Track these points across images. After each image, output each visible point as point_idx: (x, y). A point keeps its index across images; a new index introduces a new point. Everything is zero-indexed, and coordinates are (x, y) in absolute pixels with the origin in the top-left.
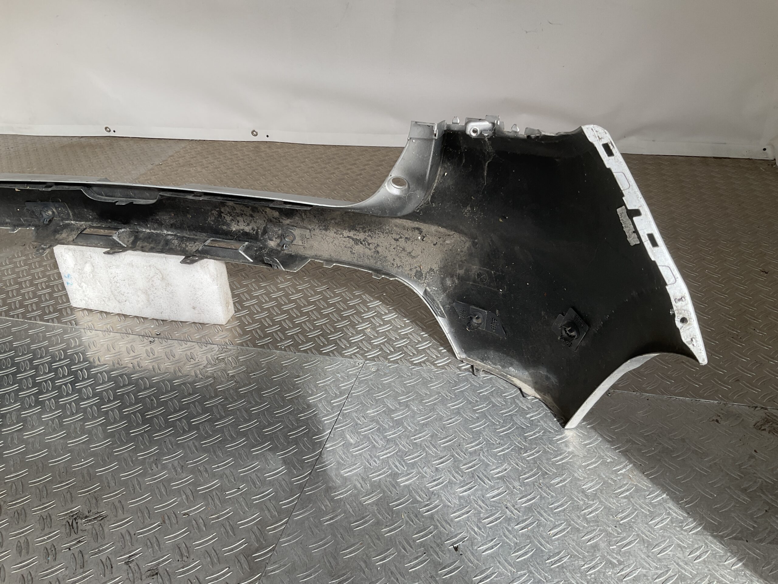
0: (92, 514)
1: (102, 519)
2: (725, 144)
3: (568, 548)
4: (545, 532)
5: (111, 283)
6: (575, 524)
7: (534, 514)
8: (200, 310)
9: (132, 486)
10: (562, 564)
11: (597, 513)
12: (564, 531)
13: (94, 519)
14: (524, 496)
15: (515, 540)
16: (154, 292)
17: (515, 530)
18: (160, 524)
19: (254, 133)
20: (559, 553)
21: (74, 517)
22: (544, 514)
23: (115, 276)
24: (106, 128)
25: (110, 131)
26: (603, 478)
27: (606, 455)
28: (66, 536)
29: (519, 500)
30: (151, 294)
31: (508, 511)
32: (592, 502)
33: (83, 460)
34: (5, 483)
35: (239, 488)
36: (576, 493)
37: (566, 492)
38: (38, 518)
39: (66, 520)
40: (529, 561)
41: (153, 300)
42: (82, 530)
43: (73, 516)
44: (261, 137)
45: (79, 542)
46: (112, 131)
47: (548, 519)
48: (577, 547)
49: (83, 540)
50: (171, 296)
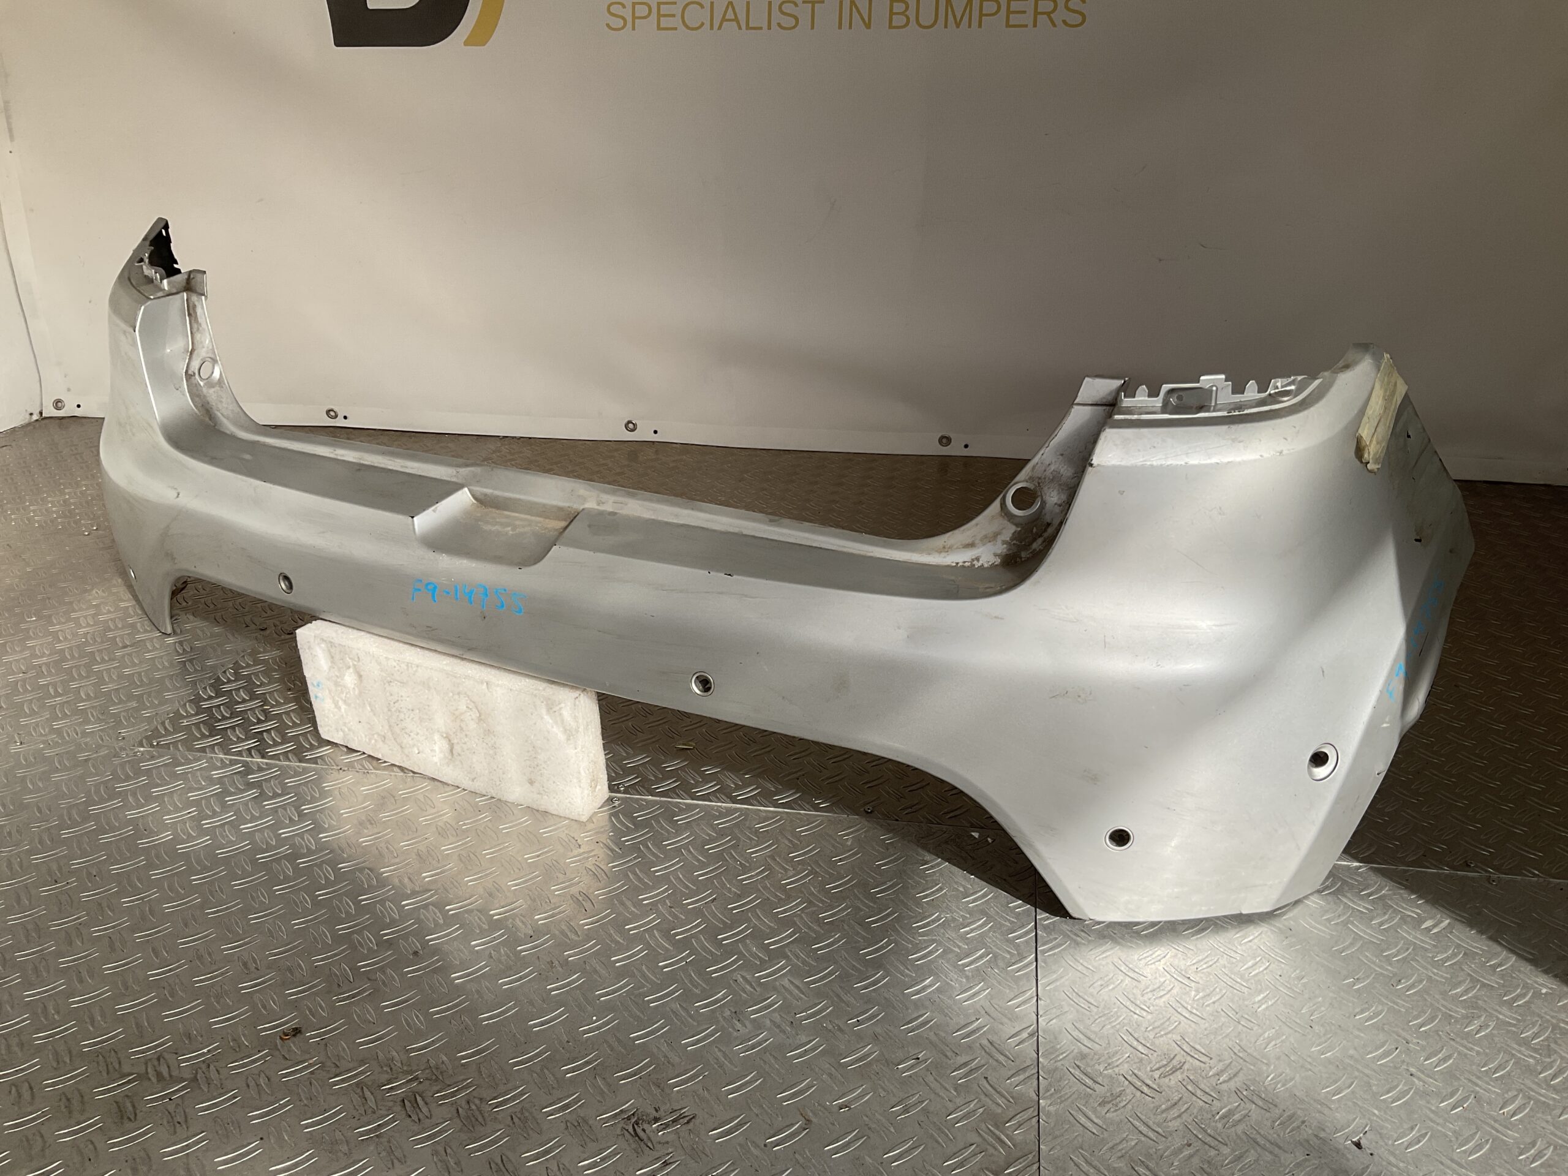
0: (664, 1114)
1: (688, 1122)
2: (1501, 458)
3: (1545, 1135)
4: (1495, 1111)
5: (389, 710)
6: (1537, 1096)
7: (1461, 1083)
8: (541, 789)
9: (716, 1061)
10: (1546, 1160)
11: (1565, 1076)
12: (1525, 1109)
13: (674, 1121)
14: (1430, 1053)
15: (1451, 1126)
16: (463, 741)
17: (1443, 1110)
18: (804, 1126)
19: (631, 426)
20: (1533, 1144)
21: (633, 1120)
22: (1480, 1083)
23: (398, 700)
24: (328, 412)
25: (336, 416)
26: (1548, 1021)
27: (1536, 982)
28: (635, 1155)
29: (1425, 1060)
30: (458, 743)
31: (1415, 1080)
32: (1548, 1060)
33: (594, 1018)
34: (463, 1065)
35: (918, 1059)
36: (1515, 1046)
37: (1498, 1045)
38: (563, 1125)
39: (620, 1126)
40: (1490, 1158)
41: (459, 755)
42: (660, 1143)
43: (629, 1118)
44: (643, 434)
45: (666, 1164)
46: (341, 416)
47: (1490, 1089)
48: (1557, 1132)
49: (671, 1161)
50: (491, 752)
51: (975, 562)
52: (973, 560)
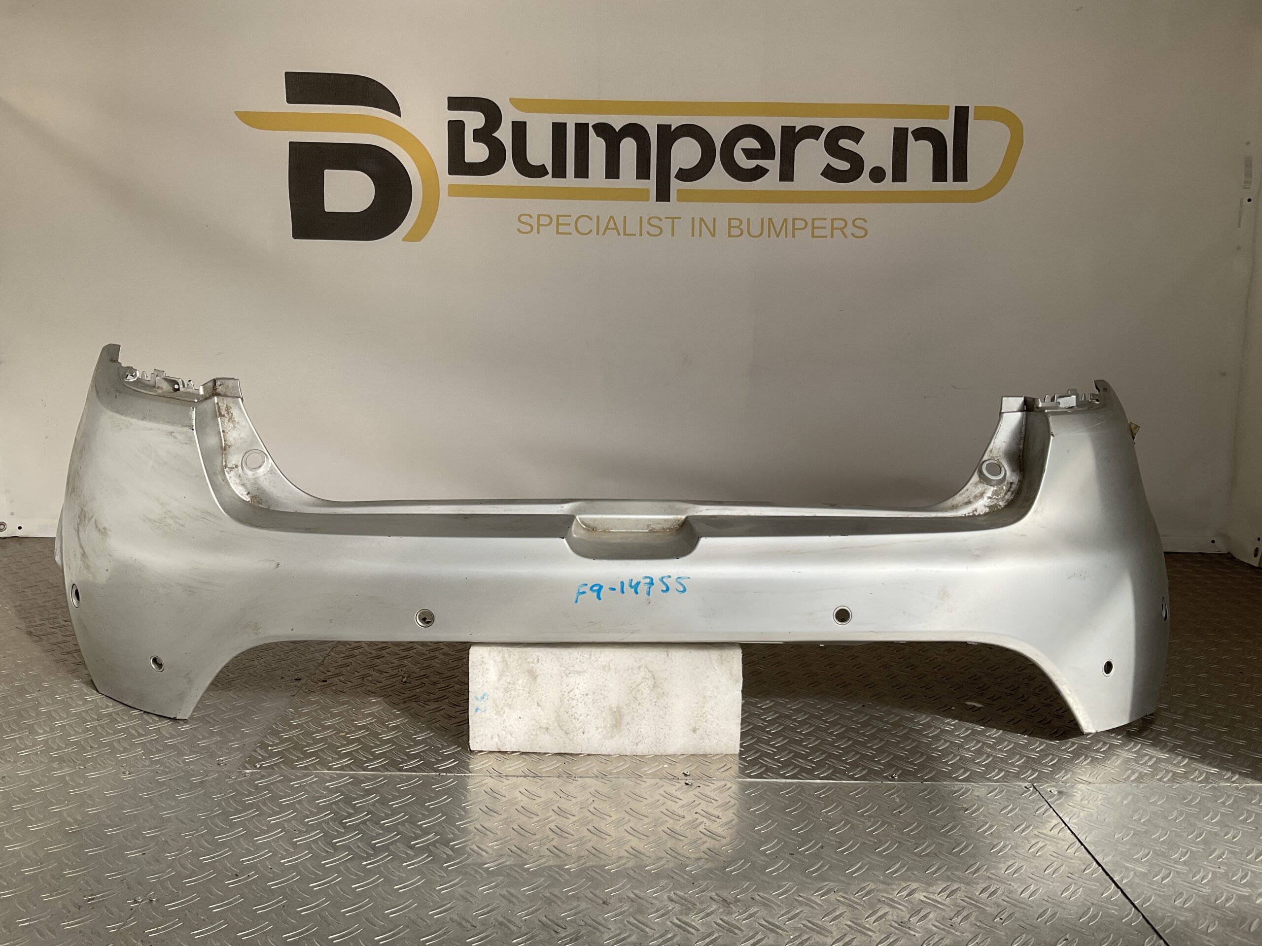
5: (562, 701)
8: (704, 734)
16: (635, 710)
23: (573, 690)
30: (629, 713)
41: (628, 724)
50: (661, 713)
51: (975, 513)
52: (973, 511)
